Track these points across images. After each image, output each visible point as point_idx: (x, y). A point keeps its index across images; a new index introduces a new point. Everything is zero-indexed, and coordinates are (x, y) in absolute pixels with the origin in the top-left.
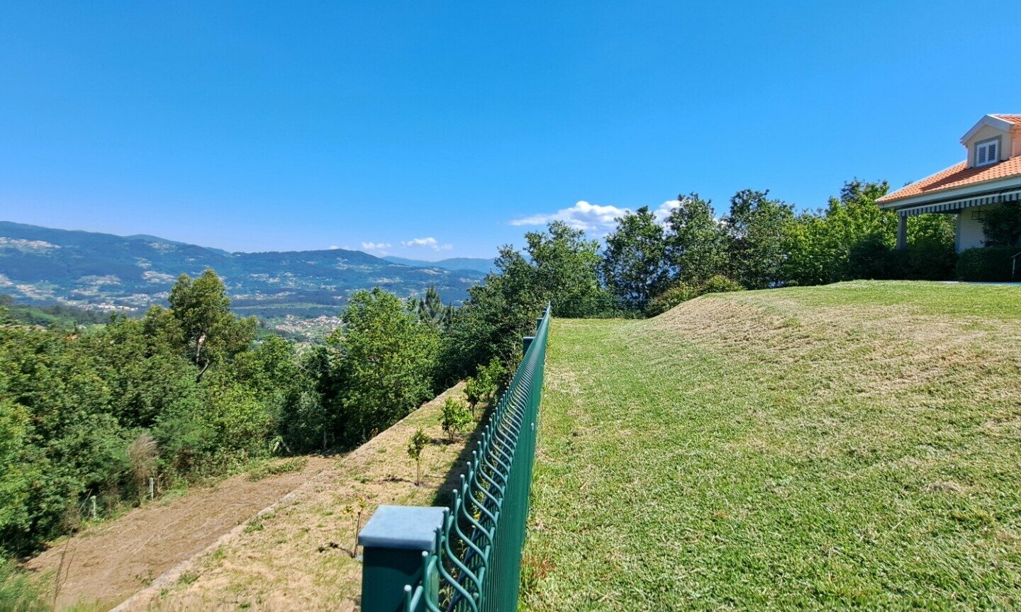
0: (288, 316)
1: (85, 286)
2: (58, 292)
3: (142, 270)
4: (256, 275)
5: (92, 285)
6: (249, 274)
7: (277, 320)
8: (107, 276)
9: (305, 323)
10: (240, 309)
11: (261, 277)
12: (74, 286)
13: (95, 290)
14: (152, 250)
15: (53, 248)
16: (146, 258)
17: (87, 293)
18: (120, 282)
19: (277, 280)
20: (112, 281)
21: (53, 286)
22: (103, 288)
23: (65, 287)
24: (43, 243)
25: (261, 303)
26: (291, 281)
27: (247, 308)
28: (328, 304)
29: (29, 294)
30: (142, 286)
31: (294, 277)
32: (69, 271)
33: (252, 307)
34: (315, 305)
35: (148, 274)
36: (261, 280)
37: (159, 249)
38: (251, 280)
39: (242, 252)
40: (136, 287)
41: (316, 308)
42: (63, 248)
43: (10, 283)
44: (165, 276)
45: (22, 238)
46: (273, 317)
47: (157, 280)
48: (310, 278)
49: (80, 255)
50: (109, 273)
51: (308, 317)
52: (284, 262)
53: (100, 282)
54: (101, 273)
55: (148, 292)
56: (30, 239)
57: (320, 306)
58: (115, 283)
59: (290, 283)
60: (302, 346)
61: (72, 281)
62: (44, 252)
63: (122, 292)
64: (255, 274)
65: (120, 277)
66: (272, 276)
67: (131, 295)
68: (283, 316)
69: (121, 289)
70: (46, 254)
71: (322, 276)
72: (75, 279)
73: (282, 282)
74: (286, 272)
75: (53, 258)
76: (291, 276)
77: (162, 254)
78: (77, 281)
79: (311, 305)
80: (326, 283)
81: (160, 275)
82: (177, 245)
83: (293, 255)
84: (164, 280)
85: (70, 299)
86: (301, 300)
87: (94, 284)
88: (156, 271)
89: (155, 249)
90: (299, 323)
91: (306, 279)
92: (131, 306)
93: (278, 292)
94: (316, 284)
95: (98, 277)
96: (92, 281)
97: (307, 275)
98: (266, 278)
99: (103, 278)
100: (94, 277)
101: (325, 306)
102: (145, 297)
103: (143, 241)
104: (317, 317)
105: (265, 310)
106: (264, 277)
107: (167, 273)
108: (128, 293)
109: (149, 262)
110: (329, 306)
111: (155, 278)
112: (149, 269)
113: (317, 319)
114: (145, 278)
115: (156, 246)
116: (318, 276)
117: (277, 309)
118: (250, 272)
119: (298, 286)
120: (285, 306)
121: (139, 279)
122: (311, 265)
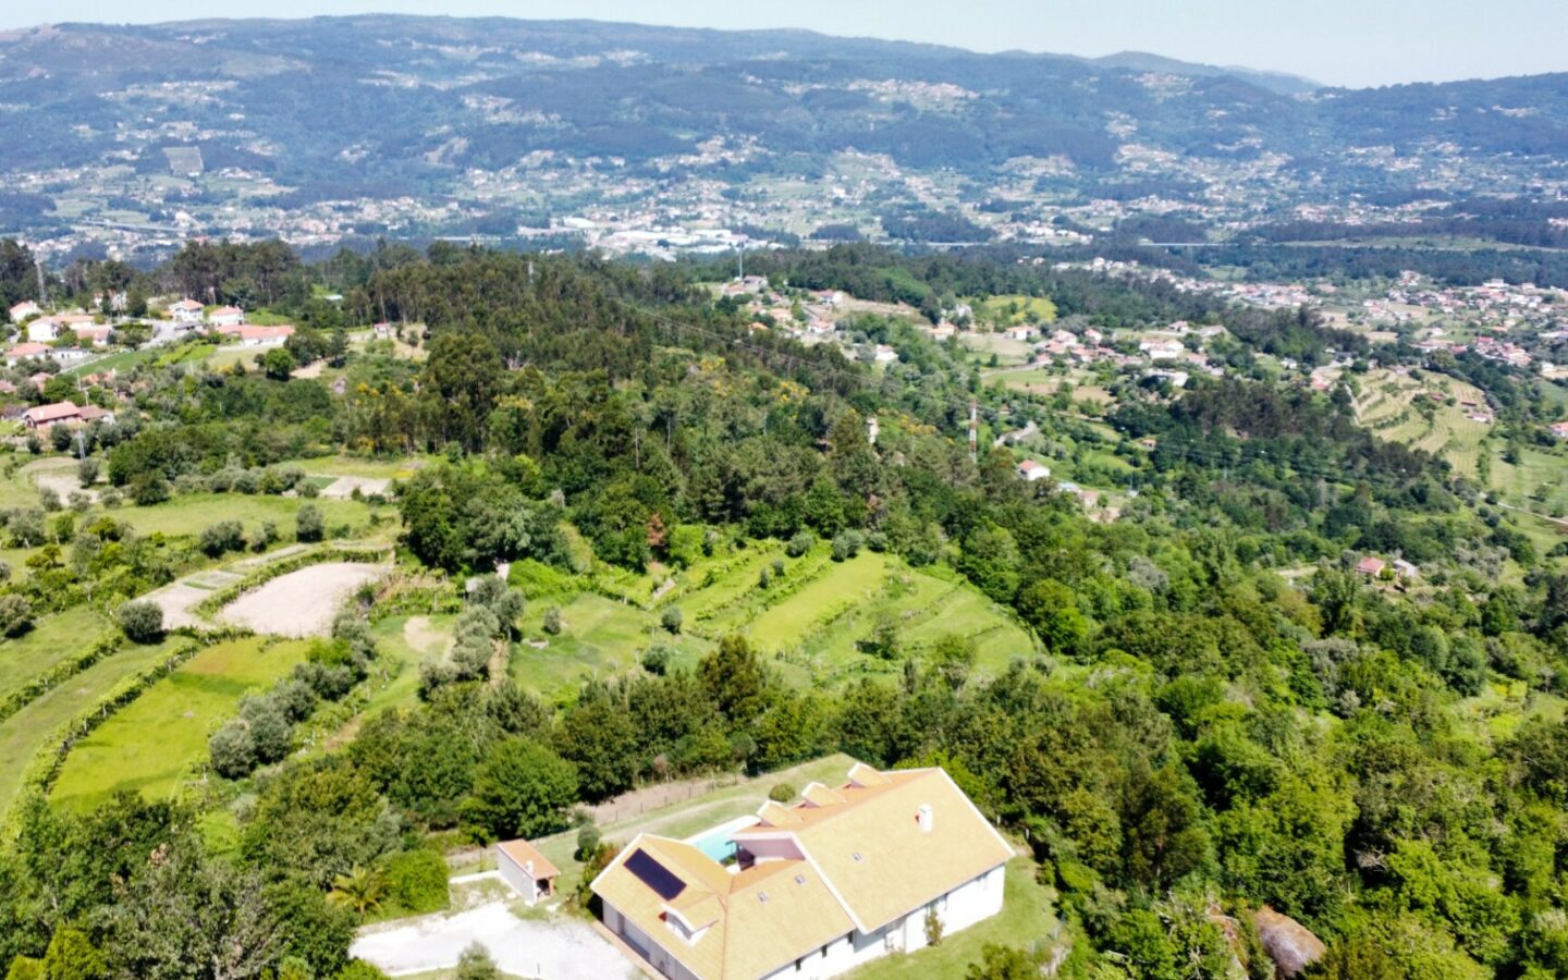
0: (1406, 274)
1: (1013, 179)
2: (967, 193)
3: (1117, 142)
4: (1363, 151)
5: (1023, 178)
6: (1346, 146)
7: (1374, 284)
8: (1052, 158)
9: (1442, 299)
10: (1299, 248)
11: (1374, 154)
12: (993, 178)
13: (1028, 186)
14: (1139, 92)
15: (966, 98)
16: (1129, 112)
17: (1011, 196)
18: (1073, 170)
19: (1413, 164)
20: (1059, 167)
21: (959, 179)
22: (1042, 185)
23: (980, 180)
24: (952, 90)
25: (1351, 233)
26: (1451, 166)
27: (1316, 244)
28: (1527, 242)
29: (922, 197)
30: (1112, 181)
31: (1462, 154)
32: (987, 147)
33: (1328, 243)
34: (1490, 244)
35: (1126, 152)
36: (1373, 163)
37: (1156, 90)
38: (1348, 162)
39: (1338, 85)
40: (1101, 181)
41: (1492, 252)
42: (982, 97)
43: (896, 174)
44: (1159, 156)
45: (919, 79)
46: (1366, 276)
47: (1143, 166)
48: (1504, 161)
49: (1010, 112)
50: (1057, 152)
51: (1454, 281)
52: (1443, 113)
53: (1038, 171)
54: (1040, 153)
55: (1120, 195)
56: (931, 82)
57: (1503, 247)
58: (1064, 172)
59: (1446, 173)
60: (1385, 377)
61: (992, 167)
62: (949, 107)
63: (1073, 194)
64: (1361, 146)
65: (1074, 160)
66: (1401, 153)
67: (1087, 203)
68: (1392, 275)
69: (1072, 186)
70: (954, 112)
71: (1541, 152)
72: (995, 163)
73: (1425, 170)
74: (1441, 140)
75: (963, 120)
76: (1454, 154)
77: (1160, 101)
78: (1000, 169)
79: (1477, 244)
80: (1548, 175)
81: (1148, 153)
82: (1193, 78)
83: (1472, 93)
84: (1156, 166)
85: (984, 209)
86: (1454, 228)
87: (1027, 174)
88: (1143, 143)
89: (1147, 90)
90: (1426, 298)
91: (1493, 163)
92: (1081, 231)
93: (1406, 201)
94: (1520, 175)
95: (1036, 161)
96: (1024, 168)
97: (1498, 151)
98: (1386, 158)
99: (1043, 162)
100: (1029, 158)
101: (1520, 247)
102: (1112, 209)
103: (1126, 70)
104: (1478, 283)
105: (1357, 251)
106: (1378, 154)
107: (1166, 148)
108: (1082, 199)
109: (1135, 121)
110: (1527, 249)
111: (1137, 159)
112: (1131, 139)
113: (1478, 290)
114: (1120, 161)
115: (1150, 81)
116: (1528, 151)
117: (1387, 249)
118: (1350, 141)
119: (1466, 183)
120: (1407, 242)
121: (1108, 166)
122: (1513, 120)
